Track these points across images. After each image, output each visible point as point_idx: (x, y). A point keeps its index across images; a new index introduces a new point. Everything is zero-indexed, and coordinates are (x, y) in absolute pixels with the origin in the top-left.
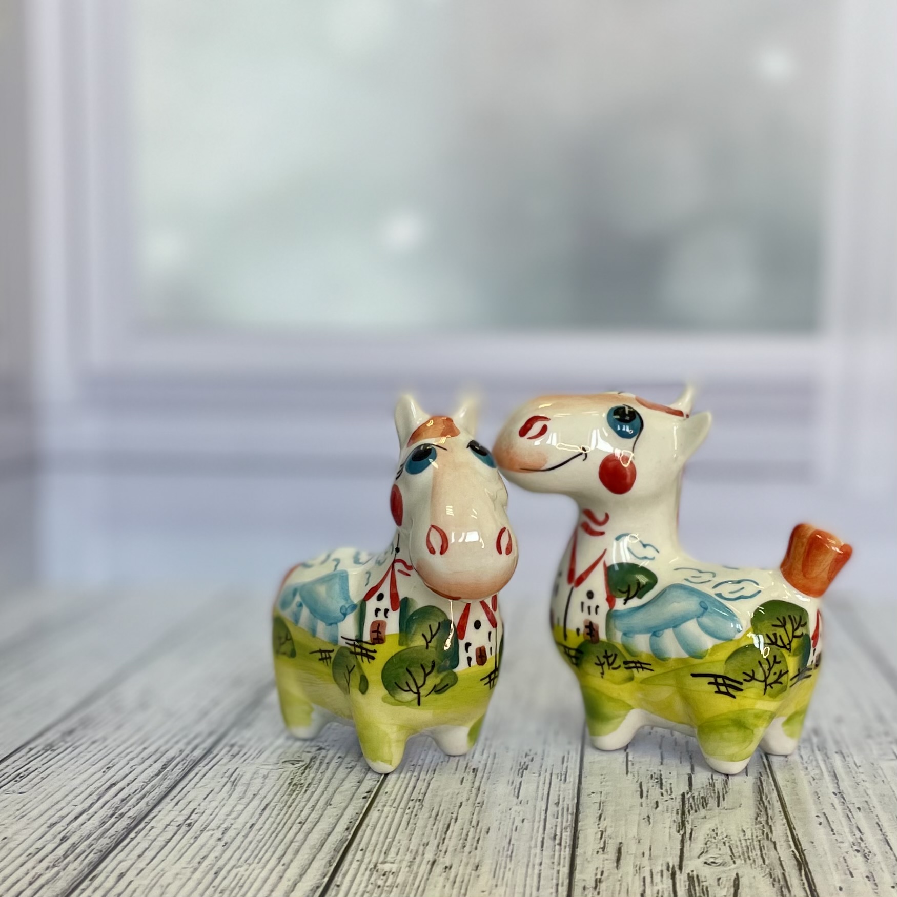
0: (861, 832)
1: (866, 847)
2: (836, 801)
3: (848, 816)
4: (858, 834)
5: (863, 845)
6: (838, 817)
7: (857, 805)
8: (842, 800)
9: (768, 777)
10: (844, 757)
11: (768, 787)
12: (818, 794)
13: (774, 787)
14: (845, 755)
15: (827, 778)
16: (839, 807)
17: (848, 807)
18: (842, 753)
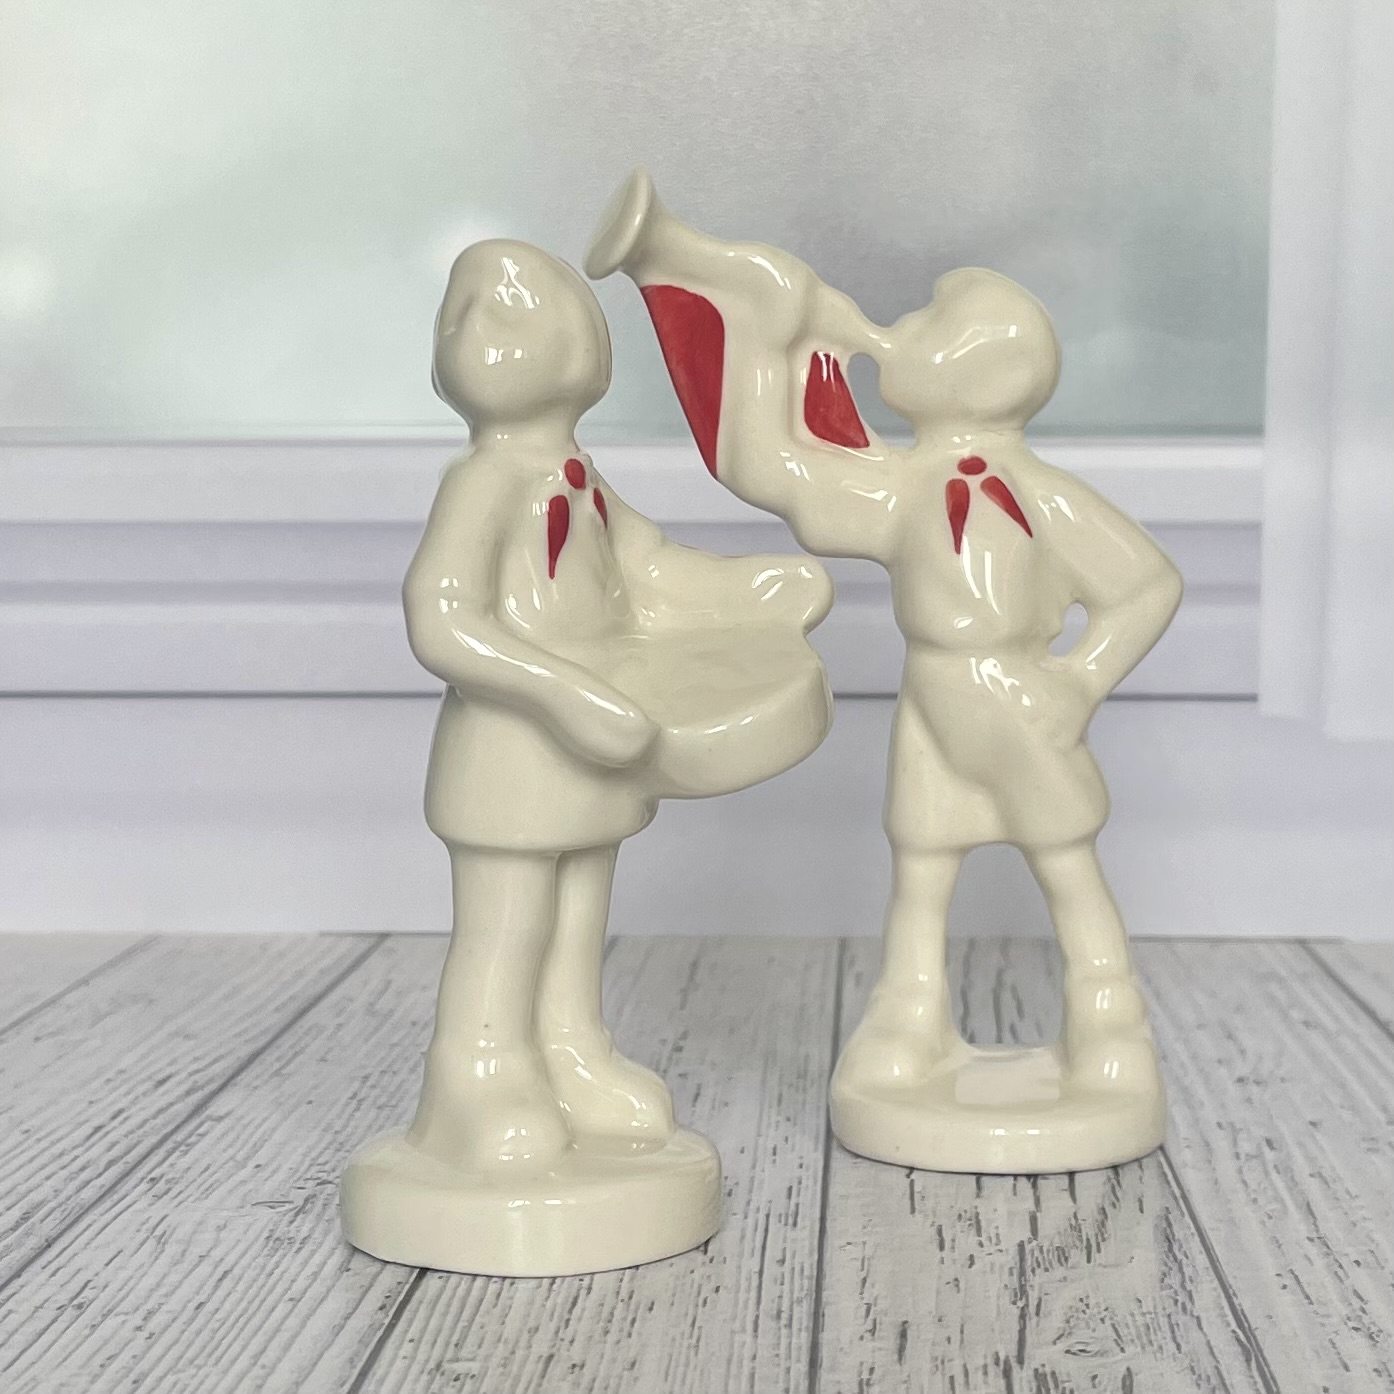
0: (1362, 1299)
1: (1374, 1323)
2: (1313, 1250)
3: (1336, 1273)
4: (1356, 1303)
5: (1366, 1319)
6: (1318, 1276)
7: (1354, 1257)
8: (1325, 1250)
9: (1183, 1214)
10: (1326, 1183)
11: (1183, 1230)
12: (1277, 1242)
13: (1193, 1230)
14: (1329, 1179)
15: (1295, 1215)
16: (1320, 1263)
17: (1337, 1261)
18: (1320, 1175)
